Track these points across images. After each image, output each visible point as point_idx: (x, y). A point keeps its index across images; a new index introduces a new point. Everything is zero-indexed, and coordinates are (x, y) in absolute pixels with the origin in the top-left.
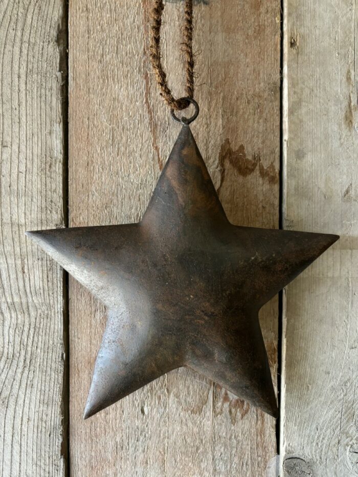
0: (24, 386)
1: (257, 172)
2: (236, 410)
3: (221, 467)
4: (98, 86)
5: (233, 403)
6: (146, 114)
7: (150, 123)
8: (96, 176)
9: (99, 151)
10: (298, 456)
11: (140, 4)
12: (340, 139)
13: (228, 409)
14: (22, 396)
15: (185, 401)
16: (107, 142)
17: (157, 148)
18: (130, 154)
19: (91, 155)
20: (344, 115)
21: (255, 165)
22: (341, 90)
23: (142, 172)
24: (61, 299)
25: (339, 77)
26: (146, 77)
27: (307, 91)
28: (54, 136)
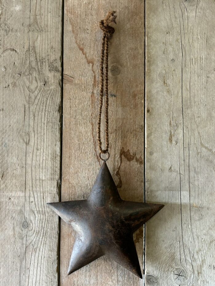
0: (42, 244)
1: (134, 160)
4: (74, 127)
6: (92, 138)
7: (93, 142)
8: (72, 161)
9: (74, 152)
10: (151, 275)
11: (90, 97)
12: (167, 147)
14: (42, 247)
16: (77, 148)
17: (96, 151)
18: (86, 153)
19: (71, 153)
20: (169, 138)
21: (134, 157)
22: (168, 128)
23: (90, 160)
25: (166, 124)
26: (92, 124)
27: (154, 129)
28: (57, 146)
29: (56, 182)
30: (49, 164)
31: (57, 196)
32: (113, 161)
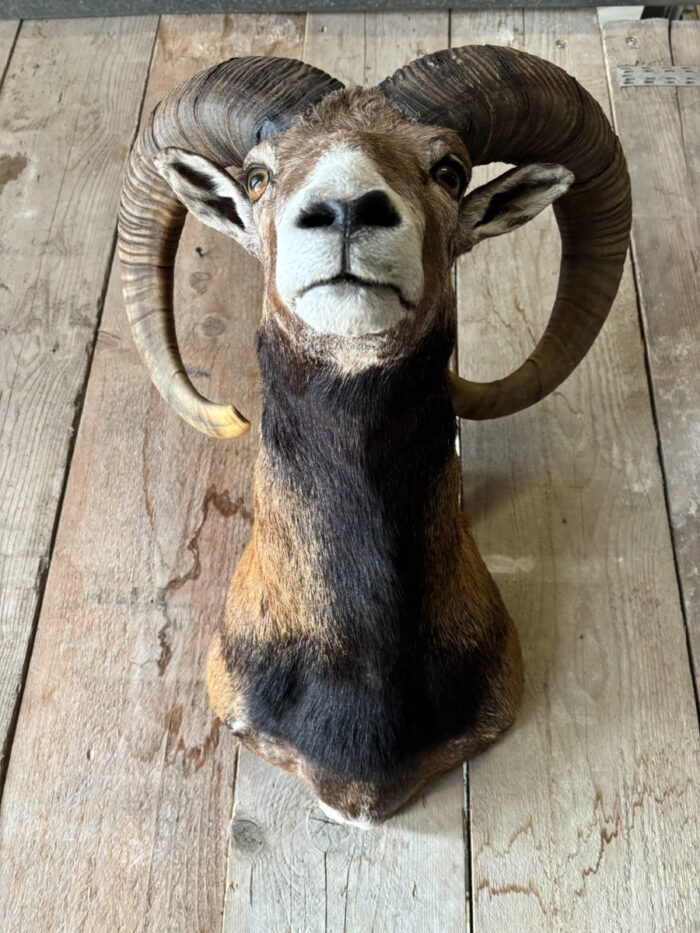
1: (238, 515)
2: (191, 762)
3: (165, 831)
4: (102, 438)
5: (188, 752)
6: (141, 462)
7: (143, 470)
8: (86, 513)
9: (93, 492)
10: (248, 819)
13: (181, 760)
15: (136, 745)
16: (102, 484)
17: (146, 491)
18: (121, 495)
19: (85, 495)
21: (237, 507)
23: (129, 510)
24: (29, 628)
28: (55, 478)
29: (38, 560)
30: (31, 518)
31: (35, 596)
32: (185, 515)
